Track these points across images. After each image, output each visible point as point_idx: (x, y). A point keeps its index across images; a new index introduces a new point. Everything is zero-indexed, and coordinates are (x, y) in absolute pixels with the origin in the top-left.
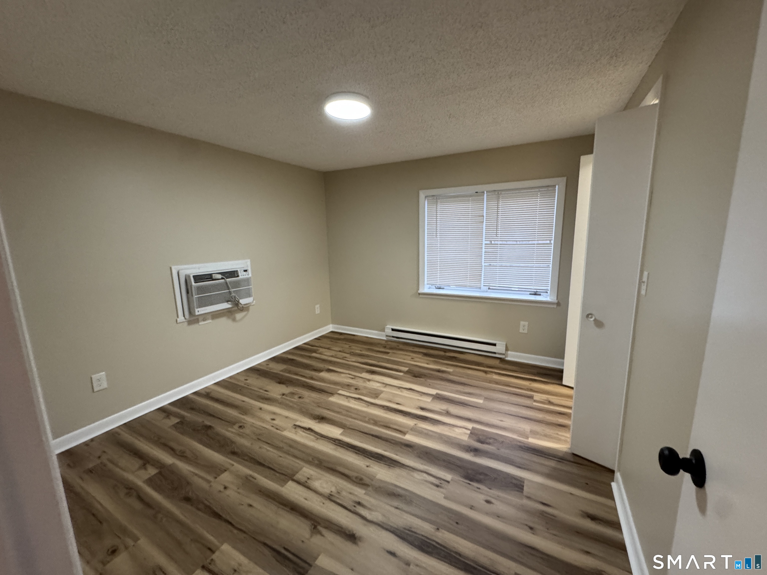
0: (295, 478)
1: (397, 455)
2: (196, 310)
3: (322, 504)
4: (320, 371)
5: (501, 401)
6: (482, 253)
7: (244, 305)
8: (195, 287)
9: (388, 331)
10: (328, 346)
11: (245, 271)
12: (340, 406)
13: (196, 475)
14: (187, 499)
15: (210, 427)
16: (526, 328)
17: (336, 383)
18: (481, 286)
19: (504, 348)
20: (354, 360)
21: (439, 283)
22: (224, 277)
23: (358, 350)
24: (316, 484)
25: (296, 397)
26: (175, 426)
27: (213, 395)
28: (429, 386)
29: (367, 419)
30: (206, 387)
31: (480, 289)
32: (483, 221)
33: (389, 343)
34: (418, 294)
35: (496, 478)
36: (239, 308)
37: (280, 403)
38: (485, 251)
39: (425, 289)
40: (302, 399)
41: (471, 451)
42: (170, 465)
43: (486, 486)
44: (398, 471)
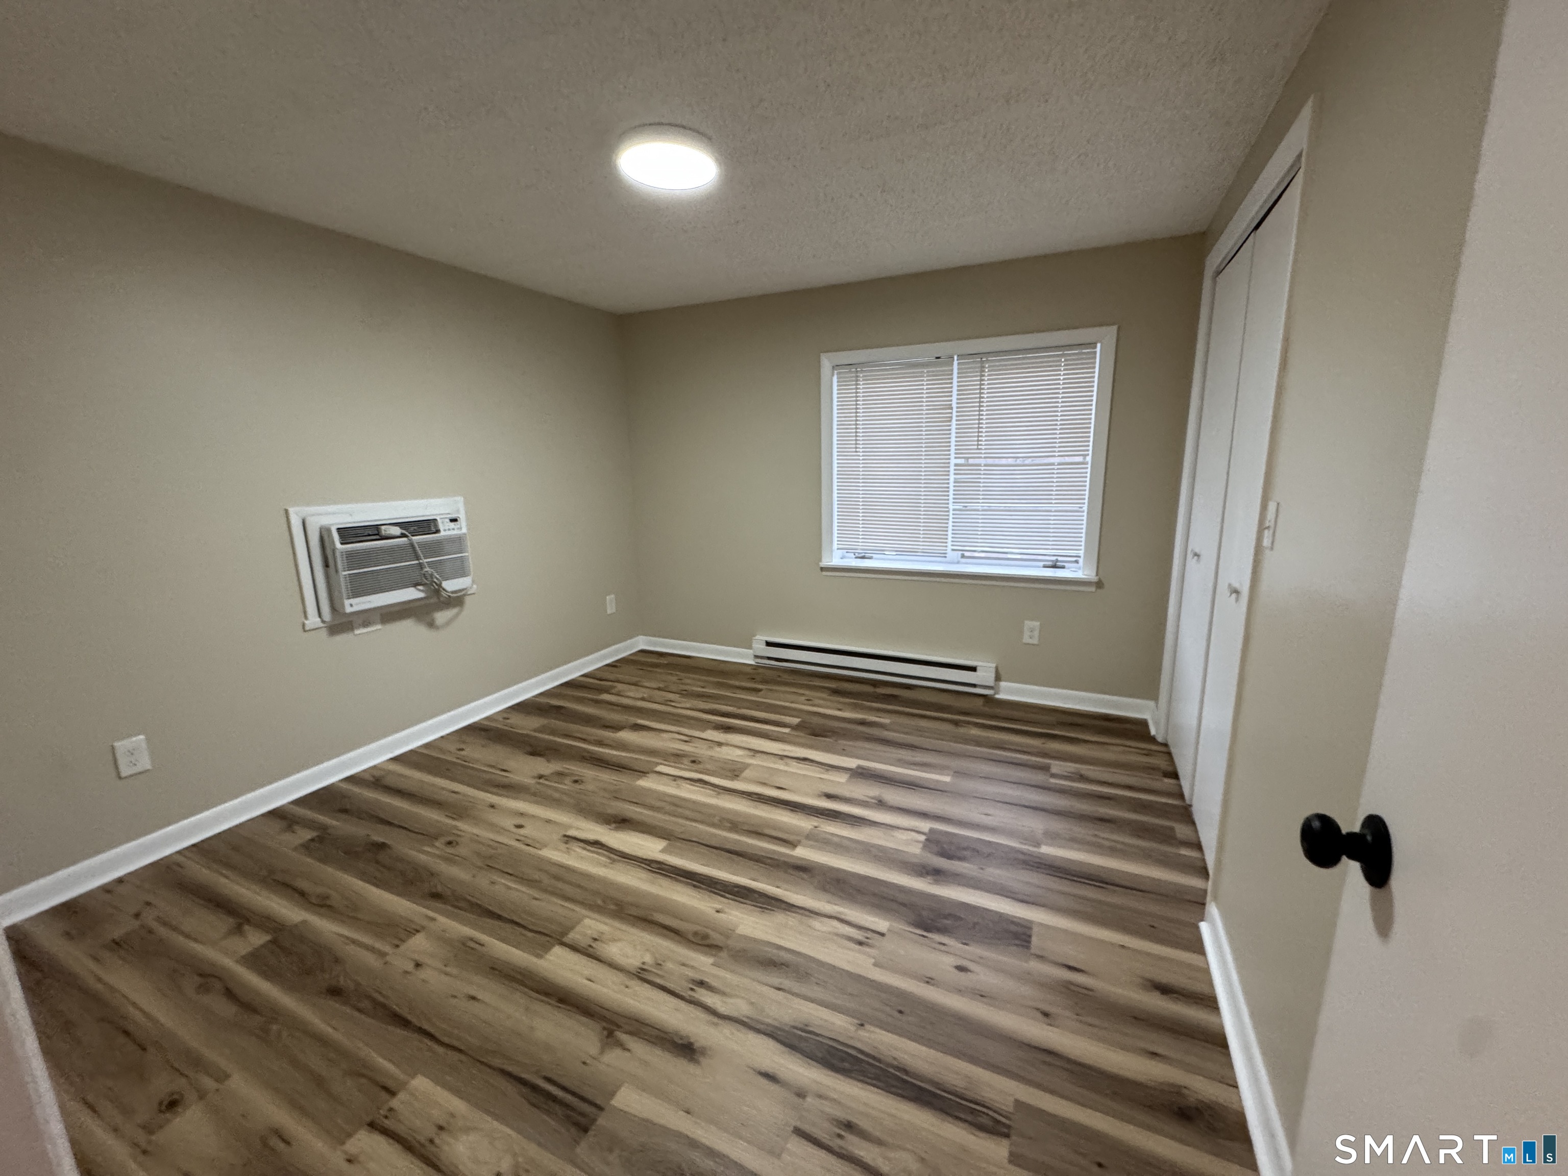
0: (565, 940)
1: (778, 887)
2: (347, 602)
3: (623, 987)
4: (617, 728)
5: (987, 778)
6: (948, 483)
7: (453, 592)
8: (342, 552)
9: (759, 647)
10: (635, 679)
11: (454, 520)
12: (662, 796)
13: (354, 942)
14: (335, 992)
15: (383, 846)
16: (1036, 633)
17: (653, 752)
18: (946, 550)
19: (993, 675)
20: (688, 705)
21: (861, 546)
22: (407, 533)
23: (698, 686)
24: (614, 951)
25: (568, 781)
26: (306, 847)
27: (390, 781)
28: (843, 752)
29: (716, 820)
30: (374, 767)
31: (945, 557)
32: (951, 417)
33: (761, 670)
34: (819, 570)
35: (975, 924)
36: (442, 599)
37: (534, 794)
38: (955, 479)
39: (836, 558)
40: (580, 784)
41: (928, 873)
42: (296, 925)
43: (957, 939)
44: (780, 917)
